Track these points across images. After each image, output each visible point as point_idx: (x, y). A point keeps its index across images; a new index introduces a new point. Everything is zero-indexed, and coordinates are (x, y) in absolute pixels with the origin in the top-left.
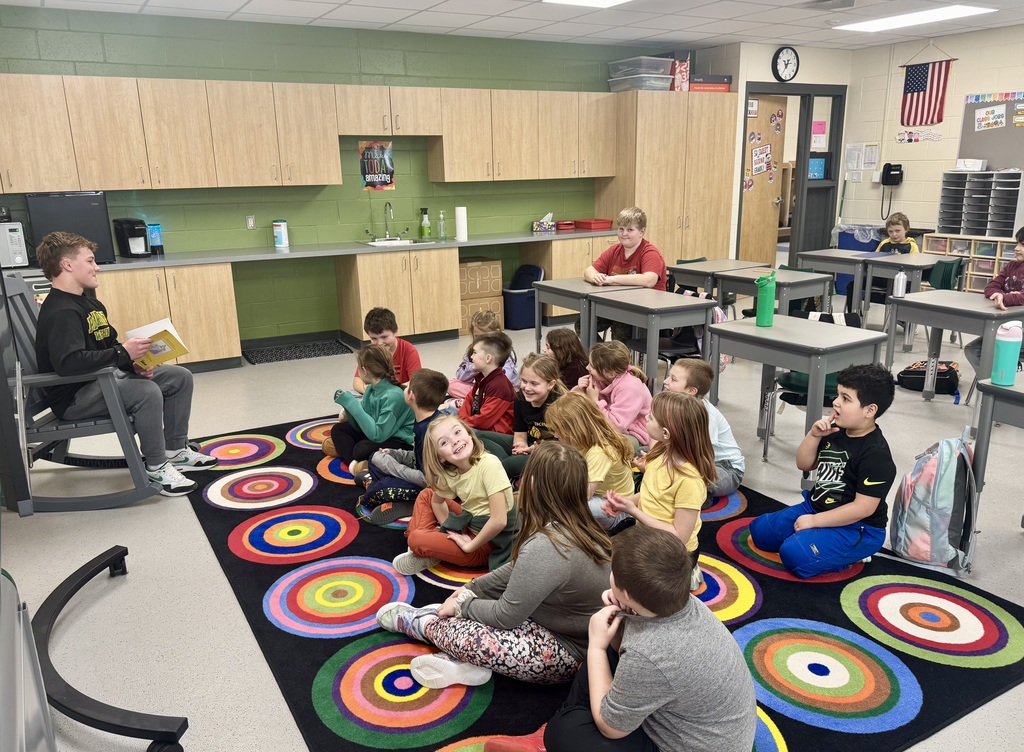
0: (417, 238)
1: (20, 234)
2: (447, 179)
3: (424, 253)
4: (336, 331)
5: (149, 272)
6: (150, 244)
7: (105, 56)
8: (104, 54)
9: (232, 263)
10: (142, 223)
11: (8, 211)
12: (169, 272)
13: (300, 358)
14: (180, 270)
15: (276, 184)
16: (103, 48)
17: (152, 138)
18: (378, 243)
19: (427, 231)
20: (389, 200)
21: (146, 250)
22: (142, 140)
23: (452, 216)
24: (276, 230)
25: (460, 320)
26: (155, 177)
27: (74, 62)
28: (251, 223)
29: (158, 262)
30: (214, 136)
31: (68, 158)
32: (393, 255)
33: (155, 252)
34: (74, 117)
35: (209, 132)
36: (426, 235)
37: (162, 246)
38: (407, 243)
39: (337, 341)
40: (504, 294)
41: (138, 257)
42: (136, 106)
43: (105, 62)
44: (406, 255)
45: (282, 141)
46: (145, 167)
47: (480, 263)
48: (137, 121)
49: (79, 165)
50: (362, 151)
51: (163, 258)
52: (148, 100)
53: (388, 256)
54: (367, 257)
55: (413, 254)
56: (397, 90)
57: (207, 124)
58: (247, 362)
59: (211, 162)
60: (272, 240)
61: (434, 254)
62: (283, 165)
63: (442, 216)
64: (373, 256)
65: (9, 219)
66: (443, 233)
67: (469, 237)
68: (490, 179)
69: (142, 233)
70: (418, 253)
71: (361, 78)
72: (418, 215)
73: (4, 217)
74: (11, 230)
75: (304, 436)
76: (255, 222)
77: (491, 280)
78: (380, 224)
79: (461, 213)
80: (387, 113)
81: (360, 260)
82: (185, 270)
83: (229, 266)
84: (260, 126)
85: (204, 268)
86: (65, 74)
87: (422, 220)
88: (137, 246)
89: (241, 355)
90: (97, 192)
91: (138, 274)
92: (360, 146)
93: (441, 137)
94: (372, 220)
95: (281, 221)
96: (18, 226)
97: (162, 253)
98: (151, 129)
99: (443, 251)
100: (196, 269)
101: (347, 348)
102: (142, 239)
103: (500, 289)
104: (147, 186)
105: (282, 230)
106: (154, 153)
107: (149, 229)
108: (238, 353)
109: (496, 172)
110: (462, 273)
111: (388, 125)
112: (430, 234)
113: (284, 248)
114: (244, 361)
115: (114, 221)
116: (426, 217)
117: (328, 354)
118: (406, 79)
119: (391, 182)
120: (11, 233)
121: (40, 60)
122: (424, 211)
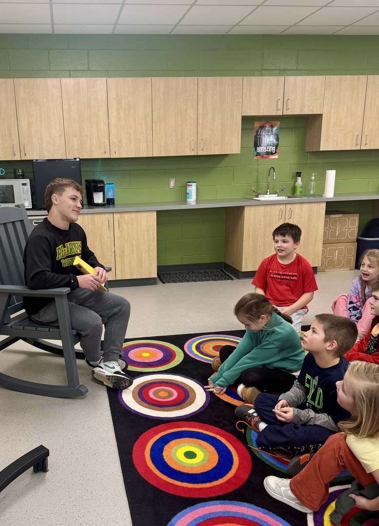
0: (290, 195)
1: (28, 186)
2: (323, 148)
3: (297, 206)
4: (221, 263)
5: (103, 216)
6: (107, 197)
7: (89, 67)
8: (89, 64)
9: (158, 212)
10: (102, 182)
11: (23, 172)
12: (117, 216)
13: (195, 281)
14: (123, 215)
15: (192, 154)
16: (88, 60)
17: (113, 121)
18: (262, 198)
19: (299, 190)
20: (273, 166)
21: (104, 201)
22: (106, 122)
23: (322, 178)
24: (189, 188)
25: (320, 259)
26: (113, 149)
27: (70, 71)
28: (172, 184)
29: (110, 209)
30: (154, 119)
31: (60, 135)
32: (273, 207)
33: (109, 202)
34: (65, 107)
35: (150, 116)
36: (298, 193)
37: (113, 199)
38: (283, 198)
39: (221, 270)
40: (358, 240)
41: (98, 205)
42: (104, 98)
43: (89, 70)
44: (283, 207)
45: (200, 122)
46: (107, 142)
47: (341, 215)
48: (104, 109)
49: (67, 141)
50: (256, 129)
51: (114, 207)
52: (113, 94)
53: (269, 208)
54: (253, 208)
55: (289, 207)
56: (291, 79)
57: (149, 110)
58: (160, 282)
59: (150, 138)
60: (186, 195)
61: (306, 206)
62: (199, 139)
63: (313, 178)
64: (257, 208)
65: (23, 177)
66: (312, 192)
67: (335, 195)
68: (358, 148)
69: (102, 189)
70: (293, 206)
71: (262, 72)
72: (293, 177)
73: (20, 176)
74: (23, 184)
75: (198, 348)
76: (175, 183)
77: (349, 229)
78: (263, 184)
79: (331, 175)
80: (280, 97)
81: (247, 210)
82: (126, 215)
83: (155, 214)
84: (186, 110)
85: (138, 214)
86: (62, 77)
87: (296, 181)
88: (98, 198)
89: (156, 276)
90: (75, 159)
91: (97, 217)
92: (255, 125)
93: (321, 115)
94: (257, 181)
95: (193, 182)
96: (27, 181)
97: (114, 204)
98: (113, 114)
99: (313, 205)
100: (133, 215)
101: (229, 276)
102: (101, 194)
103: (355, 237)
104: (107, 156)
105: (192, 189)
106: (113, 131)
107: (107, 187)
108: (154, 275)
109: (363, 143)
110: (326, 222)
111: (280, 106)
112: (301, 192)
113: (192, 201)
114: (158, 280)
115: (86, 181)
116: (299, 179)
117: (215, 280)
118: (297, 72)
119: (276, 153)
120: (23, 186)
121: (50, 70)
122: (299, 174)
